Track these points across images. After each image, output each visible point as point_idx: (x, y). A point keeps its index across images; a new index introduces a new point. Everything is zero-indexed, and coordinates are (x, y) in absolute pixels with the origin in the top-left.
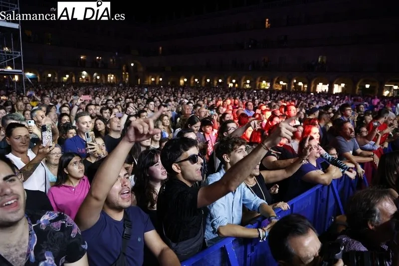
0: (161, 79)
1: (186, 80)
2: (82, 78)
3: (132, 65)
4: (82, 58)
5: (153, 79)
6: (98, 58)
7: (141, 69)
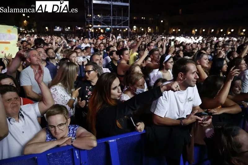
0: (179, 30)
1: (196, 30)
2: (134, 30)
3: (162, 21)
4: (134, 18)
5: (174, 30)
6: (142, 18)
7: (167, 24)
